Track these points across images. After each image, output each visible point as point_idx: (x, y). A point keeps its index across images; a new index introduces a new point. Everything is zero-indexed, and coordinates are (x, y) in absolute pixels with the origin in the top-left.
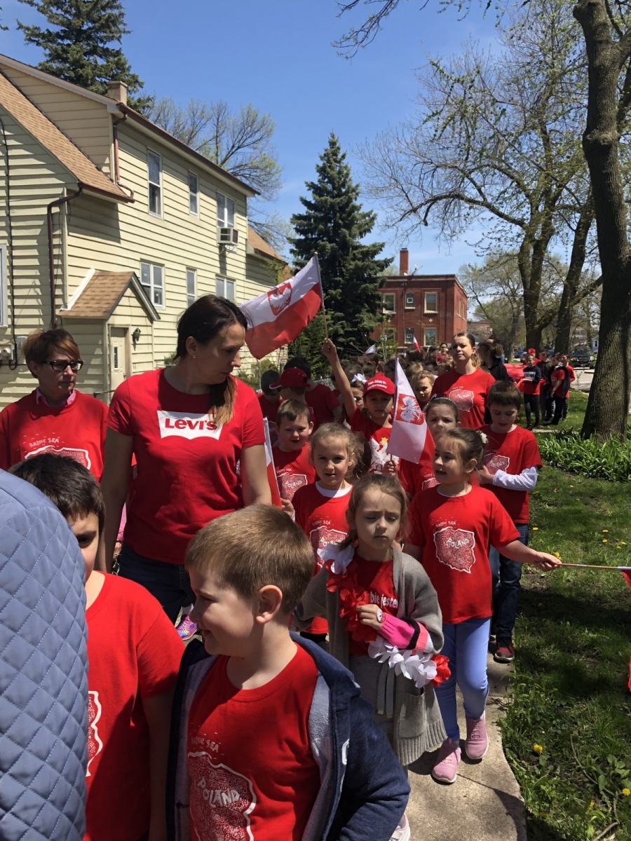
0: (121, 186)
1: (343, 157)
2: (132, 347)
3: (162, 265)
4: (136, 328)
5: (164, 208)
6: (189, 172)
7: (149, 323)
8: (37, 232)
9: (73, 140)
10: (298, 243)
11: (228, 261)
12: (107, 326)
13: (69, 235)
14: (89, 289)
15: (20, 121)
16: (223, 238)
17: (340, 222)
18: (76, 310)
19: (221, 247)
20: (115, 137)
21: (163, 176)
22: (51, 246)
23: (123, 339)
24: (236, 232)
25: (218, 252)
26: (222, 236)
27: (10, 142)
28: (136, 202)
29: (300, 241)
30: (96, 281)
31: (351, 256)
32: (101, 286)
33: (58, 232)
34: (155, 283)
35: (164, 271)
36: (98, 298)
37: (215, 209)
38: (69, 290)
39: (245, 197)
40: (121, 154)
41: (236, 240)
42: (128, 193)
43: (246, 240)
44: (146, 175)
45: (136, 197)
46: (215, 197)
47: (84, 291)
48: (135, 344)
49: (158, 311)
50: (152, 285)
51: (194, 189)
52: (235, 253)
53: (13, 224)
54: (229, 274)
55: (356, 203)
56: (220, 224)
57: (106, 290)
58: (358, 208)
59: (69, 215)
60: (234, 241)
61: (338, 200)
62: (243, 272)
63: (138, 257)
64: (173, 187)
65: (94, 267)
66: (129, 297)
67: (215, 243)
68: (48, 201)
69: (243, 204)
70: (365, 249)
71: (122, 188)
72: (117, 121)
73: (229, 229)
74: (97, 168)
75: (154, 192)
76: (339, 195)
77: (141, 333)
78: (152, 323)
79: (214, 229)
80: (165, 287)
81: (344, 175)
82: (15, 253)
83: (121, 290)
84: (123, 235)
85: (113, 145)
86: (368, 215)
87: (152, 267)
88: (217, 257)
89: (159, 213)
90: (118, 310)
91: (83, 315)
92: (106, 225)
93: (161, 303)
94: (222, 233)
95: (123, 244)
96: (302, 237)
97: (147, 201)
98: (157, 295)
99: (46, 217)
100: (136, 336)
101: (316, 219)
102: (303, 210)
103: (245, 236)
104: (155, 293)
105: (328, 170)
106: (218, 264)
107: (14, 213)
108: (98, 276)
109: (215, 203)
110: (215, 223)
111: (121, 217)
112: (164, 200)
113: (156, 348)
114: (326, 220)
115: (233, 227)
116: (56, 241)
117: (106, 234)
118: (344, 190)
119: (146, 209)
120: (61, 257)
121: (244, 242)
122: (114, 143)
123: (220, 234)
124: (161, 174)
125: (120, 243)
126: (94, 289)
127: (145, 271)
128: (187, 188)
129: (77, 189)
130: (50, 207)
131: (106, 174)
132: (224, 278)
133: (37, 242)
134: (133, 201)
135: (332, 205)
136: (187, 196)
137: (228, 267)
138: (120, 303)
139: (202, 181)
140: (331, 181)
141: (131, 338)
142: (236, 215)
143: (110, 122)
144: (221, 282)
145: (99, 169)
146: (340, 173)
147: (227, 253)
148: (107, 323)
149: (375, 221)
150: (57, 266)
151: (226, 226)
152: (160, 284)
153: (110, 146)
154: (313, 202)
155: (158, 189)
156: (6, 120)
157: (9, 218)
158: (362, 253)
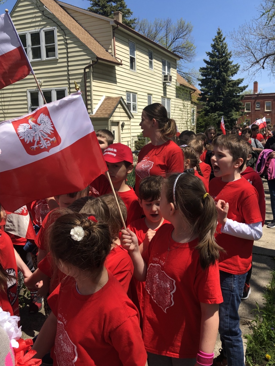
0: (117, 58)
1: (224, 39)
2: (121, 130)
3: (136, 93)
4: (122, 122)
5: (137, 67)
6: (149, 50)
7: (129, 120)
8: (80, 80)
9: (96, 39)
10: (202, 81)
11: (167, 90)
12: (109, 121)
13: (93, 81)
14: (102, 105)
15: (72, 31)
16: (165, 80)
17: (222, 69)
18: (97, 114)
19: (164, 84)
20: (114, 36)
21: (137, 53)
22: (86, 87)
23: (117, 127)
24: (171, 77)
25: (163, 86)
26: (164, 79)
27: (68, 41)
28: (123, 65)
29: (203, 79)
30: (105, 102)
31: (227, 85)
32: (108, 103)
33: (88, 80)
34: (133, 101)
35: (137, 96)
36: (106, 109)
37: (161, 67)
38: (94, 106)
39: (176, 60)
40: (116, 43)
41: (170, 80)
42: (120, 61)
43: (176, 80)
44: (128, 53)
45: (123, 62)
46: (161, 61)
47: (100, 106)
48: (122, 129)
49: (133, 114)
50: (132, 103)
51: (151, 58)
52: (171, 86)
53: (70, 78)
54: (168, 96)
55: (230, 60)
56: (164, 73)
57: (110, 105)
58: (230, 63)
59: (93, 72)
60: (170, 81)
61: (221, 59)
62: (175, 95)
63: (125, 90)
64: (141, 58)
65: (105, 95)
66: (119, 108)
67: (161, 82)
68: (84, 67)
69: (175, 63)
70: (234, 82)
71: (117, 59)
72: (114, 28)
73: (168, 75)
74: (106, 51)
75: (132, 60)
76: (221, 57)
77: (125, 124)
78: (130, 119)
79: (161, 76)
80: (138, 103)
81: (224, 48)
83: (116, 105)
84: (118, 80)
85: (113, 39)
86: (236, 66)
87: (131, 94)
88: (162, 89)
89: (135, 70)
90: (115, 114)
91: (99, 117)
92: (110, 76)
93: (136, 111)
94: (164, 77)
95: (118, 84)
96: (204, 78)
97: (129, 64)
98: (134, 107)
99: (84, 74)
100: (123, 126)
101: (211, 69)
102: (205, 65)
103: (176, 78)
104: (133, 106)
105: (217, 46)
106: (162, 92)
107: (71, 73)
108: (106, 99)
109: (161, 64)
110: (161, 73)
111: (117, 72)
112: (137, 64)
113: (132, 131)
114: (216, 69)
115: (170, 74)
116: (88, 84)
117: (110, 80)
118: (224, 55)
119: (129, 68)
120: (90, 91)
121: (175, 81)
122: (113, 38)
123: (163, 78)
124: (135, 52)
125: (116, 84)
126: (104, 105)
127: (128, 96)
128: (148, 57)
129: (96, 60)
130: (85, 69)
131: (110, 53)
132: (165, 98)
133: (80, 85)
134: (122, 65)
135: (218, 62)
136: (148, 61)
137: (167, 93)
138: (116, 111)
139: (155, 54)
140: (218, 51)
141: (120, 126)
142: (171, 69)
143: (111, 29)
144: (164, 100)
145: (107, 51)
146: (222, 47)
147: (167, 86)
148: (110, 120)
149: (239, 69)
150: (88, 95)
151: (166, 74)
152: (135, 102)
153: (111, 40)
154: (209, 61)
155: (134, 59)
156: (66, 32)
157: (69, 75)
158: (233, 84)
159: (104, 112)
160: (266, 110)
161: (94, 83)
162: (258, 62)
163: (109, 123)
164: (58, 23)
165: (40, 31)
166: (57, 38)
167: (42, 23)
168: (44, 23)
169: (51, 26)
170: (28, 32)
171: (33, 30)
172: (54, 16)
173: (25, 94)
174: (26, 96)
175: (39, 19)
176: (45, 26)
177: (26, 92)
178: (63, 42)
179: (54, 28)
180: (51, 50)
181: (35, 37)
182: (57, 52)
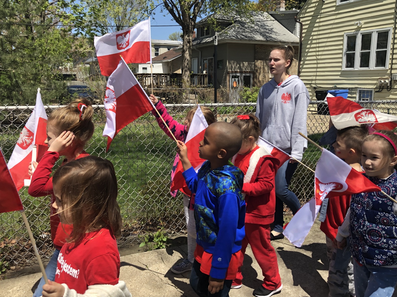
173: (342, 38)
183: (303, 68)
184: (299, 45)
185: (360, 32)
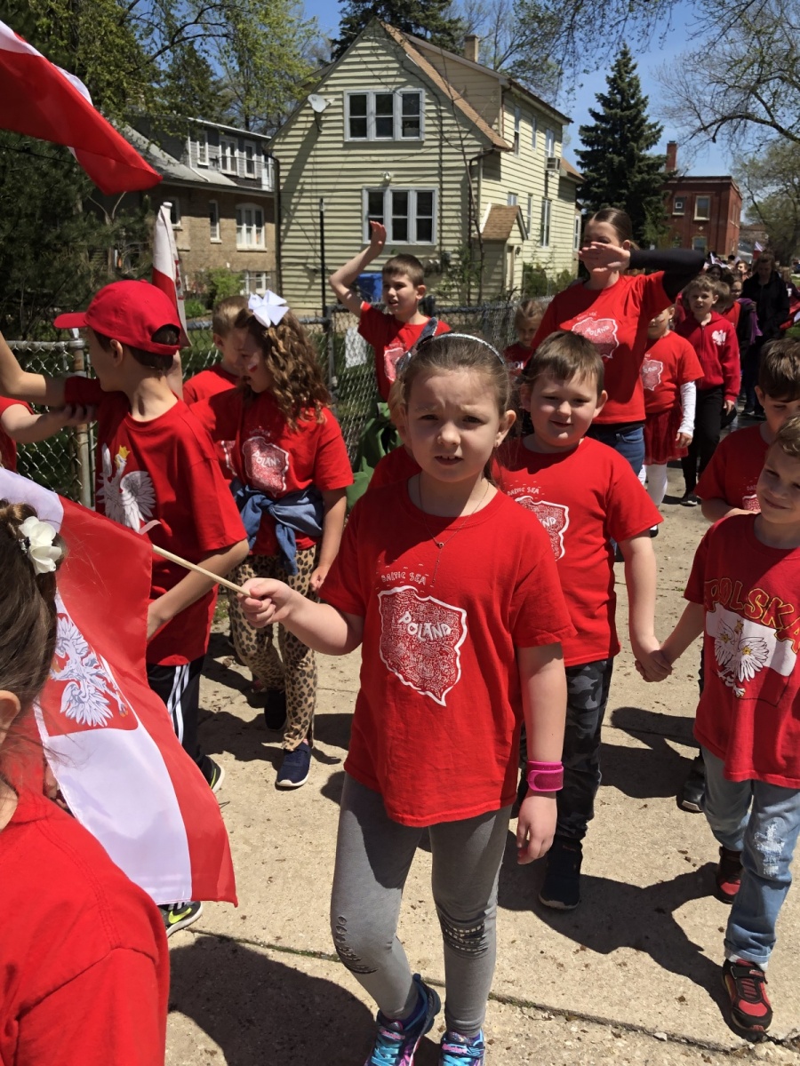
0: (506, 139)
1: (634, 67)
2: (514, 258)
3: (517, 195)
4: (518, 246)
5: (519, 149)
6: (534, 115)
7: (522, 242)
8: (460, 178)
10: (583, 155)
11: (549, 184)
12: (506, 245)
13: (482, 181)
14: (491, 219)
16: (549, 166)
17: (629, 135)
18: (487, 233)
19: (546, 173)
20: (503, 103)
21: (522, 123)
22: (470, 189)
23: (511, 254)
24: (558, 160)
25: (544, 178)
26: (547, 165)
27: (444, 114)
29: (587, 152)
30: (494, 212)
31: (636, 168)
32: (497, 216)
33: (476, 179)
35: (518, 199)
36: (496, 225)
37: (545, 142)
38: (481, 220)
39: (561, 125)
40: (505, 114)
41: (558, 167)
44: (514, 126)
46: (545, 131)
47: (488, 220)
51: (535, 129)
52: (554, 177)
53: (443, 173)
54: (549, 196)
55: (644, 114)
56: (547, 153)
57: (502, 219)
58: (644, 120)
59: (484, 167)
61: (627, 113)
62: (556, 192)
63: (507, 190)
64: (525, 131)
65: (490, 202)
66: (516, 223)
67: (543, 171)
68: (470, 157)
69: (560, 133)
70: (651, 162)
71: (505, 141)
72: (505, 90)
73: (554, 158)
74: (489, 126)
75: (516, 138)
76: (630, 107)
77: (519, 249)
79: (543, 159)
81: (634, 85)
82: (445, 193)
83: (511, 219)
84: (503, 175)
85: (502, 108)
86: (654, 126)
87: (512, 197)
88: (543, 183)
89: (516, 153)
90: (510, 234)
91: (491, 237)
92: (495, 170)
94: (548, 161)
95: (503, 182)
96: (589, 149)
99: (468, 168)
100: (517, 251)
101: (604, 130)
102: (592, 122)
105: (619, 81)
106: (543, 188)
107: (445, 165)
108: (494, 209)
109: (545, 136)
110: (543, 153)
111: (503, 162)
112: (521, 143)
114: (612, 131)
115: (553, 154)
116: (474, 185)
117: (495, 176)
118: (632, 102)
122: (502, 106)
123: (546, 163)
124: (520, 122)
125: (500, 181)
126: (493, 219)
128: (532, 129)
129: (491, 149)
130: (471, 161)
131: (495, 130)
132: (546, 199)
133: (461, 186)
134: (507, 149)
135: (621, 118)
136: (531, 135)
137: (549, 190)
138: (512, 229)
140: (621, 92)
141: (514, 253)
142: (556, 143)
143: (500, 91)
144: (545, 203)
145: (491, 127)
146: (630, 84)
147: (549, 178)
148: (506, 243)
149: (662, 133)
151: (550, 155)
153: (501, 110)
154: (602, 113)
155: (519, 135)
156: (442, 98)
157: (441, 168)
158: (648, 165)
159: (495, 230)
160: (696, 218)
161: (483, 184)
162: (705, 129)
163: (506, 248)
164: (429, 83)
165: (394, 92)
166: (424, 108)
167: (398, 80)
168: (403, 80)
169: (415, 86)
170: (372, 92)
171: (382, 89)
172: (422, 70)
173: (358, 194)
174: (361, 197)
175: (395, 73)
176: (403, 85)
177: (360, 190)
178: (434, 115)
179: (420, 89)
180: (412, 125)
181: (385, 103)
182: (424, 128)
183: (286, 236)
184: (275, 197)
185: (389, 188)
